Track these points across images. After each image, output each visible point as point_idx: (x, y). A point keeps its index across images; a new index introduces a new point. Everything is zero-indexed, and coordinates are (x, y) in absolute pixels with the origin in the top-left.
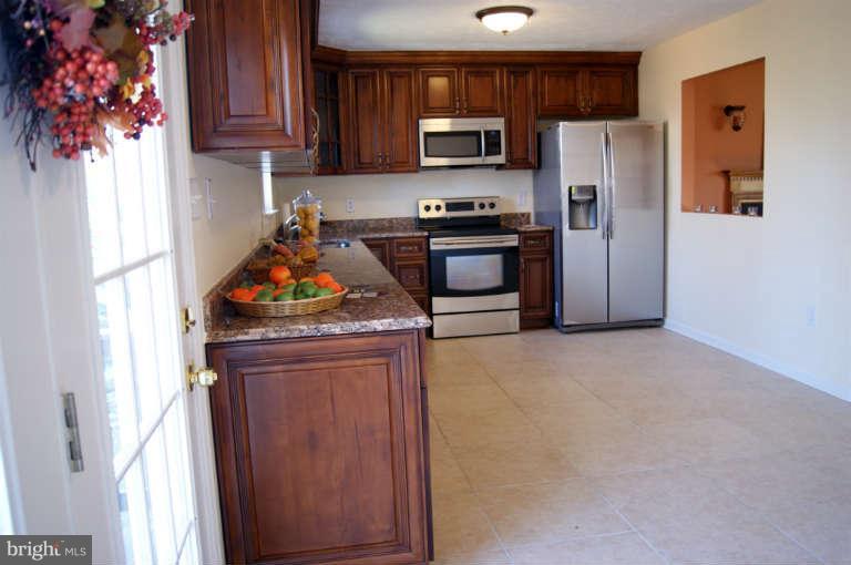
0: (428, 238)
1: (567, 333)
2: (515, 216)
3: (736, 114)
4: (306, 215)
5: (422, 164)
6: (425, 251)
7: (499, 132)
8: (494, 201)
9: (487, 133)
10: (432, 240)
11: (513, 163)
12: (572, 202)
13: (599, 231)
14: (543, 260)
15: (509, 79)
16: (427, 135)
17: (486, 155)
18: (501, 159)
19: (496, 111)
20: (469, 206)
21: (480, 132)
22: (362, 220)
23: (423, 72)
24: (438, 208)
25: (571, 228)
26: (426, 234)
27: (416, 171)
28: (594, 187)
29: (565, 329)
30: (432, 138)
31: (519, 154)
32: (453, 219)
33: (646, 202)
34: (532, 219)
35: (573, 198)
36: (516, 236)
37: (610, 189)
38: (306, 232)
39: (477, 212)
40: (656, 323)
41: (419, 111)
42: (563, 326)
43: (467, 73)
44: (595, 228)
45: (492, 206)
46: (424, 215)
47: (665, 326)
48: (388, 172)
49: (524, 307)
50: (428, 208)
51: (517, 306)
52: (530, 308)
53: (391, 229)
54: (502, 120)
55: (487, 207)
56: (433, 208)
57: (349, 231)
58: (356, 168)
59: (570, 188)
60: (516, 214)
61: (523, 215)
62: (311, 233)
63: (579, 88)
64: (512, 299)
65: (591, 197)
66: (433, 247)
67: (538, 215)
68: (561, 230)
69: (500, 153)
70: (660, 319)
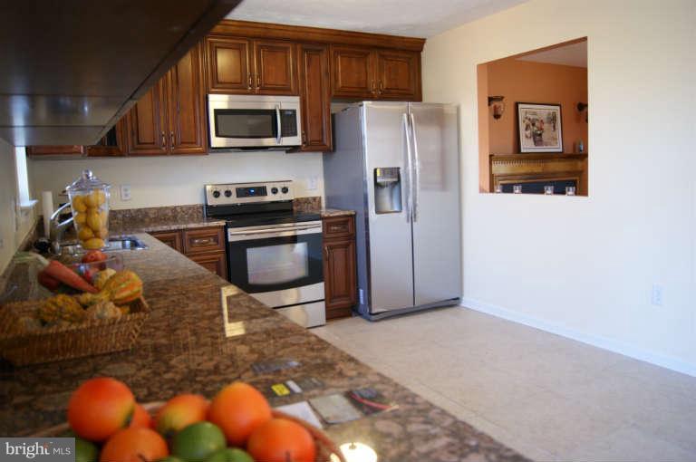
0: (226, 228)
1: (376, 321)
2: (307, 201)
3: (497, 104)
4: (89, 208)
5: (213, 145)
6: (222, 244)
7: (294, 111)
8: (286, 185)
9: (282, 111)
10: (231, 231)
11: (308, 146)
12: (377, 185)
13: (403, 215)
14: (346, 246)
15: (302, 57)
16: (217, 112)
17: (282, 136)
18: (296, 140)
19: (290, 90)
20: (261, 191)
21: (275, 111)
22: (139, 210)
23: (211, 42)
24: (228, 194)
25: (378, 211)
26: (222, 223)
27: (204, 153)
28: (399, 168)
29: (373, 318)
30: (224, 116)
31: (314, 136)
32: (243, 205)
33: (443, 184)
34: (323, 204)
35: (378, 181)
36: (320, 222)
37: (414, 171)
38: (88, 233)
39: (270, 197)
40: (453, 303)
41: (207, 85)
42: (371, 314)
43: (260, 48)
44: (400, 212)
45: (285, 190)
46: (213, 202)
47: (463, 305)
48: (172, 154)
49: (330, 297)
50: (217, 194)
51: (323, 298)
52: (335, 297)
53: (175, 219)
54: (297, 99)
55: (280, 192)
56: (222, 193)
57: (125, 223)
58: (134, 149)
59: (375, 170)
60: (308, 199)
61: (314, 199)
62: (96, 234)
63: (369, 70)
64: (317, 290)
65: (395, 180)
66: (231, 239)
67: (328, 199)
68: (367, 214)
69: (295, 134)
70: (458, 299)
